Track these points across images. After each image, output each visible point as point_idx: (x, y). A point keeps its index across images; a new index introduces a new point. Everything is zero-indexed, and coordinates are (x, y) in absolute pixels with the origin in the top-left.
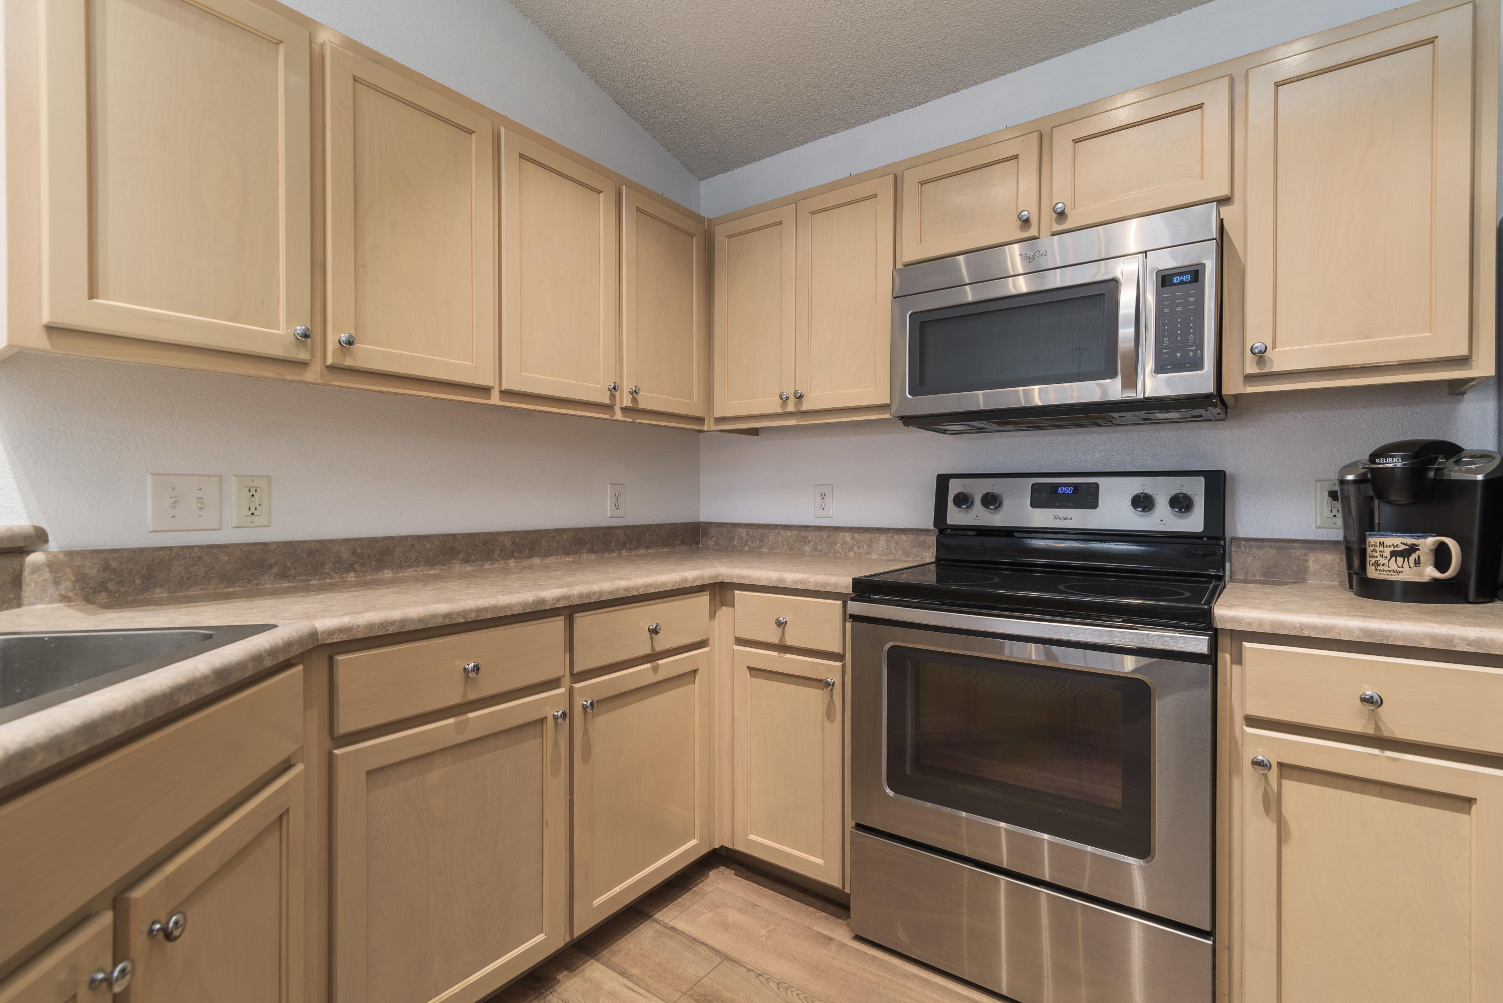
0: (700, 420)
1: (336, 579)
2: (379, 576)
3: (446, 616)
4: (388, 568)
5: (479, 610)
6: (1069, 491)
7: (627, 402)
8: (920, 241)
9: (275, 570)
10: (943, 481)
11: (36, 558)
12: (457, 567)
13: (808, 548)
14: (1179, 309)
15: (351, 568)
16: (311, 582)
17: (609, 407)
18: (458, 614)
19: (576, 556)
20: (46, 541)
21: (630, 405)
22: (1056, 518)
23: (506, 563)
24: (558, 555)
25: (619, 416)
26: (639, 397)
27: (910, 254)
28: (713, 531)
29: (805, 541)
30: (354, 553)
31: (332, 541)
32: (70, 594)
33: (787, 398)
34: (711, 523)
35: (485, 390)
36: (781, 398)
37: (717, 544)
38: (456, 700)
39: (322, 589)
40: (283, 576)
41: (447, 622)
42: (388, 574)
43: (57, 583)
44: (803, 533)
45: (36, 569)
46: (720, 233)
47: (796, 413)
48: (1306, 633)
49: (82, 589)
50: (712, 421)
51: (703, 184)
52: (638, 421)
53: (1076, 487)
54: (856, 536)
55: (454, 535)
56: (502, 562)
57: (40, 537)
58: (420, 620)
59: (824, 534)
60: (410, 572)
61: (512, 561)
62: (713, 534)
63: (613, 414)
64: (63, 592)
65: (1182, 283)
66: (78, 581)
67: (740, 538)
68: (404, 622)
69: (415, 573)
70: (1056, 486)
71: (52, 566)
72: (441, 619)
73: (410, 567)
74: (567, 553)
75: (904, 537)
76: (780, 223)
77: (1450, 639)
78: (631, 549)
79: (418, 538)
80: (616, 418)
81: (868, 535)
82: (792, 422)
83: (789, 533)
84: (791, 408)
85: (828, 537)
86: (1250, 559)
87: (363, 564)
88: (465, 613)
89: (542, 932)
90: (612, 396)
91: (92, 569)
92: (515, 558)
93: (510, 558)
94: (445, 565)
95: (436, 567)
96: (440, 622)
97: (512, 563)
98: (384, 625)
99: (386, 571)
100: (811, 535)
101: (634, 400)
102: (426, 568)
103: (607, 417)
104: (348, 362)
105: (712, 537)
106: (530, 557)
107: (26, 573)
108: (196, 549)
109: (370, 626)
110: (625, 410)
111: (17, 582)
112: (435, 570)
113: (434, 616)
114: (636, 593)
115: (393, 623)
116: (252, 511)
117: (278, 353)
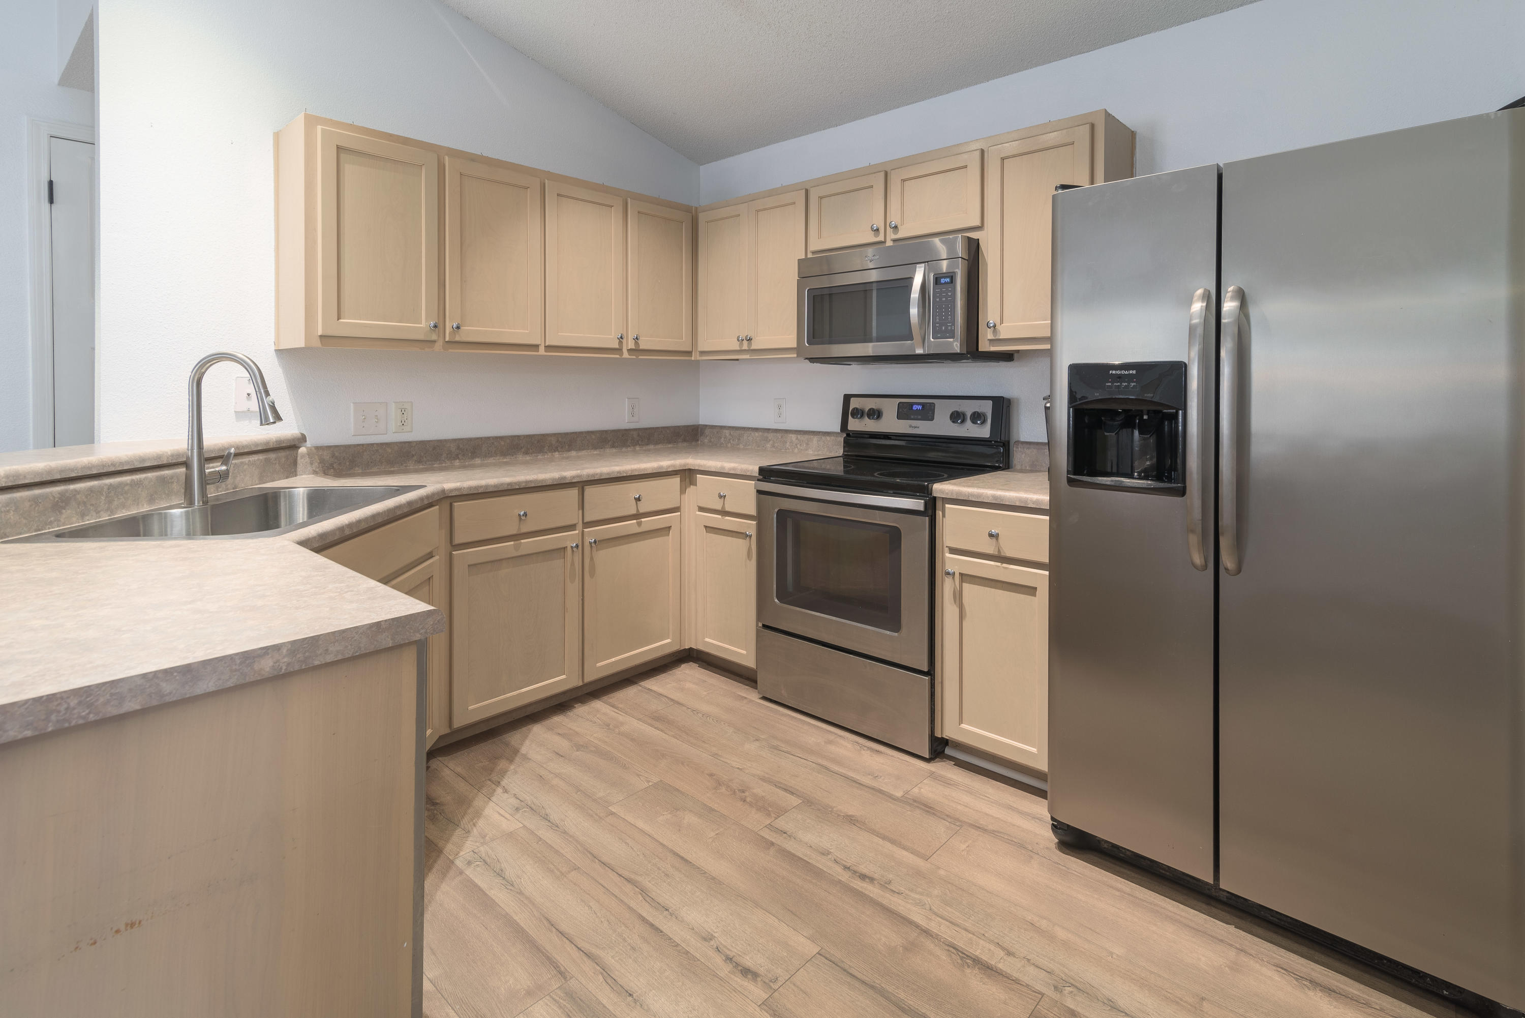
0: (689, 353)
1: (448, 463)
2: (472, 462)
3: (509, 484)
4: (478, 457)
5: (527, 482)
6: (920, 407)
7: (631, 345)
8: (820, 237)
9: (415, 458)
10: (847, 398)
11: (302, 450)
12: (521, 457)
13: (769, 445)
14: (944, 299)
15: (457, 457)
16: (435, 466)
17: (619, 350)
18: (515, 483)
19: (601, 450)
20: (306, 441)
21: (633, 347)
22: (910, 426)
23: (552, 455)
24: (588, 449)
25: (626, 355)
26: (639, 342)
27: (816, 244)
28: (707, 432)
29: (767, 440)
30: (458, 448)
31: (446, 441)
32: (317, 470)
33: (743, 340)
34: (706, 426)
36: (738, 340)
37: (710, 442)
38: (515, 533)
39: (441, 469)
40: (419, 461)
41: (509, 487)
42: (478, 461)
43: (311, 464)
44: (766, 434)
45: (303, 456)
46: (702, 217)
47: (748, 350)
48: (971, 499)
49: (322, 467)
50: (698, 353)
51: (701, 167)
52: (640, 358)
53: (923, 405)
54: (799, 436)
55: (518, 436)
56: (550, 454)
57: (303, 439)
58: (495, 486)
59: (779, 435)
60: (491, 460)
61: (557, 453)
62: (707, 434)
63: (622, 354)
64: (314, 469)
65: (946, 283)
66: (320, 463)
67: (725, 437)
68: (487, 486)
69: (494, 461)
70: (912, 404)
71: (310, 454)
72: (506, 486)
73: (491, 456)
74: (595, 448)
75: (828, 438)
76: (739, 215)
77: (1026, 500)
78: (643, 445)
79: (496, 438)
80: (622, 357)
81: (806, 437)
82: (747, 357)
83: (757, 434)
84: (745, 347)
85: (782, 437)
86: (1023, 455)
87: (464, 455)
88: (519, 483)
89: (565, 674)
90: (621, 343)
91: (327, 456)
92: (559, 452)
93: (555, 451)
94: (513, 455)
95: (507, 457)
96: (505, 487)
97: (556, 454)
98: (476, 488)
99: (477, 459)
100: (771, 436)
101: (637, 344)
102: (501, 458)
103: (618, 356)
104: (457, 338)
105: (707, 436)
106: (569, 450)
107: (299, 458)
108: (375, 445)
109: (470, 488)
110: (629, 351)
111: (295, 463)
112: (507, 458)
113: (502, 484)
114: (625, 475)
115: (481, 487)
116: (402, 423)
117: (422, 337)
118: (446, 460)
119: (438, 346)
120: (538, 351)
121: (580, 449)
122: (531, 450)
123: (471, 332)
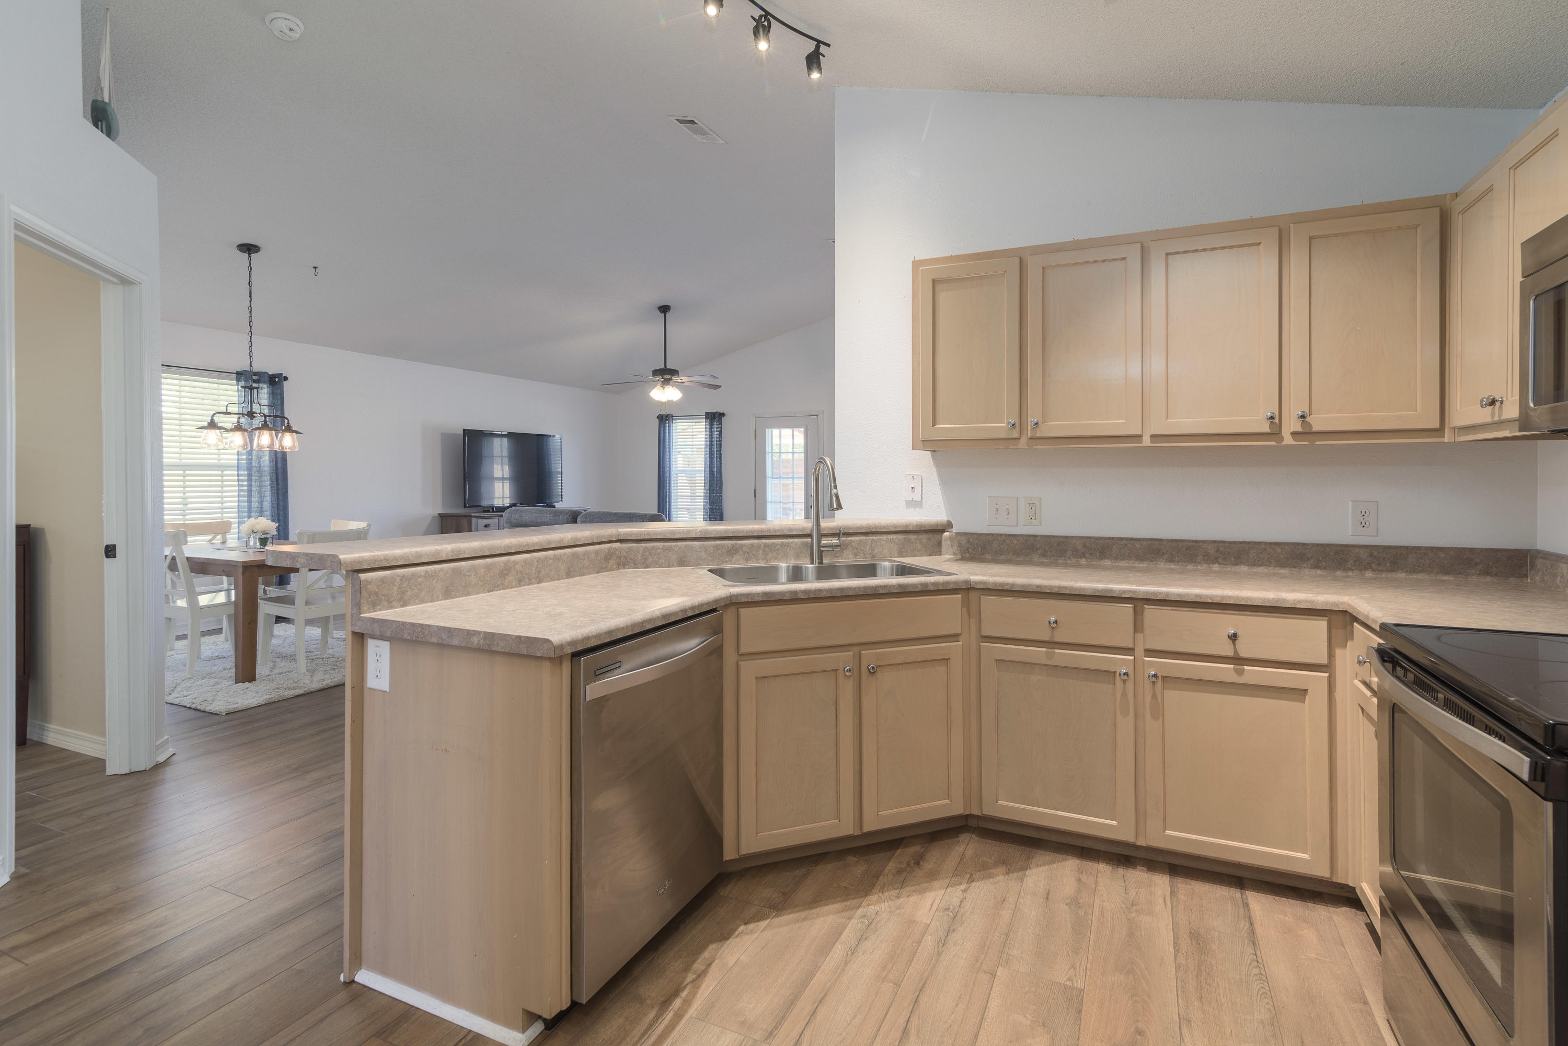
1: (1074, 561)
2: (1101, 563)
3: (1038, 586)
4: (1108, 558)
5: (1060, 587)
9: (1040, 551)
11: (946, 534)
12: (1162, 565)
15: (1083, 555)
16: (1059, 561)
17: (1272, 435)
18: (1046, 587)
19: (1294, 569)
20: (952, 527)
21: (1300, 429)
23: (1209, 567)
24: (1270, 566)
25: (1288, 440)
30: (1085, 546)
31: (1072, 537)
32: (957, 552)
34: (1541, 553)
35: (1139, 437)
36: (1482, 406)
37: (1543, 581)
38: (1047, 639)
39: (1066, 566)
40: (1044, 555)
41: (1039, 590)
42: (1108, 563)
43: (952, 547)
45: (946, 540)
47: (1502, 421)
49: (960, 551)
50: (1452, 431)
52: (1317, 443)
56: (1206, 565)
57: (949, 525)
58: (1022, 586)
60: (1123, 564)
62: (1539, 567)
63: (1281, 440)
64: (954, 551)
66: (959, 546)
68: (1013, 585)
69: (1127, 564)
71: (950, 538)
72: (1035, 587)
73: (1123, 559)
76: (1493, 186)
80: (1284, 443)
84: (1494, 416)
87: (1091, 554)
88: (1051, 587)
89: (1116, 821)
90: (1273, 425)
91: (964, 541)
92: (1219, 564)
94: (1152, 561)
95: (1144, 562)
96: (1034, 589)
98: (1002, 584)
99: (1106, 560)
102: (1137, 562)
103: (1273, 443)
104: (1038, 435)
105: (1539, 571)
106: (1236, 564)
107: (943, 541)
109: (995, 584)
110: (1294, 434)
111: (939, 544)
112: (1144, 564)
113: (1030, 585)
114: (1210, 601)
115: (1007, 584)
116: (1031, 517)
117: (1003, 436)
118: (1071, 557)
119: (1023, 442)
120: (1141, 443)
121: (1255, 564)
122: (1177, 558)
123: (1052, 428)
